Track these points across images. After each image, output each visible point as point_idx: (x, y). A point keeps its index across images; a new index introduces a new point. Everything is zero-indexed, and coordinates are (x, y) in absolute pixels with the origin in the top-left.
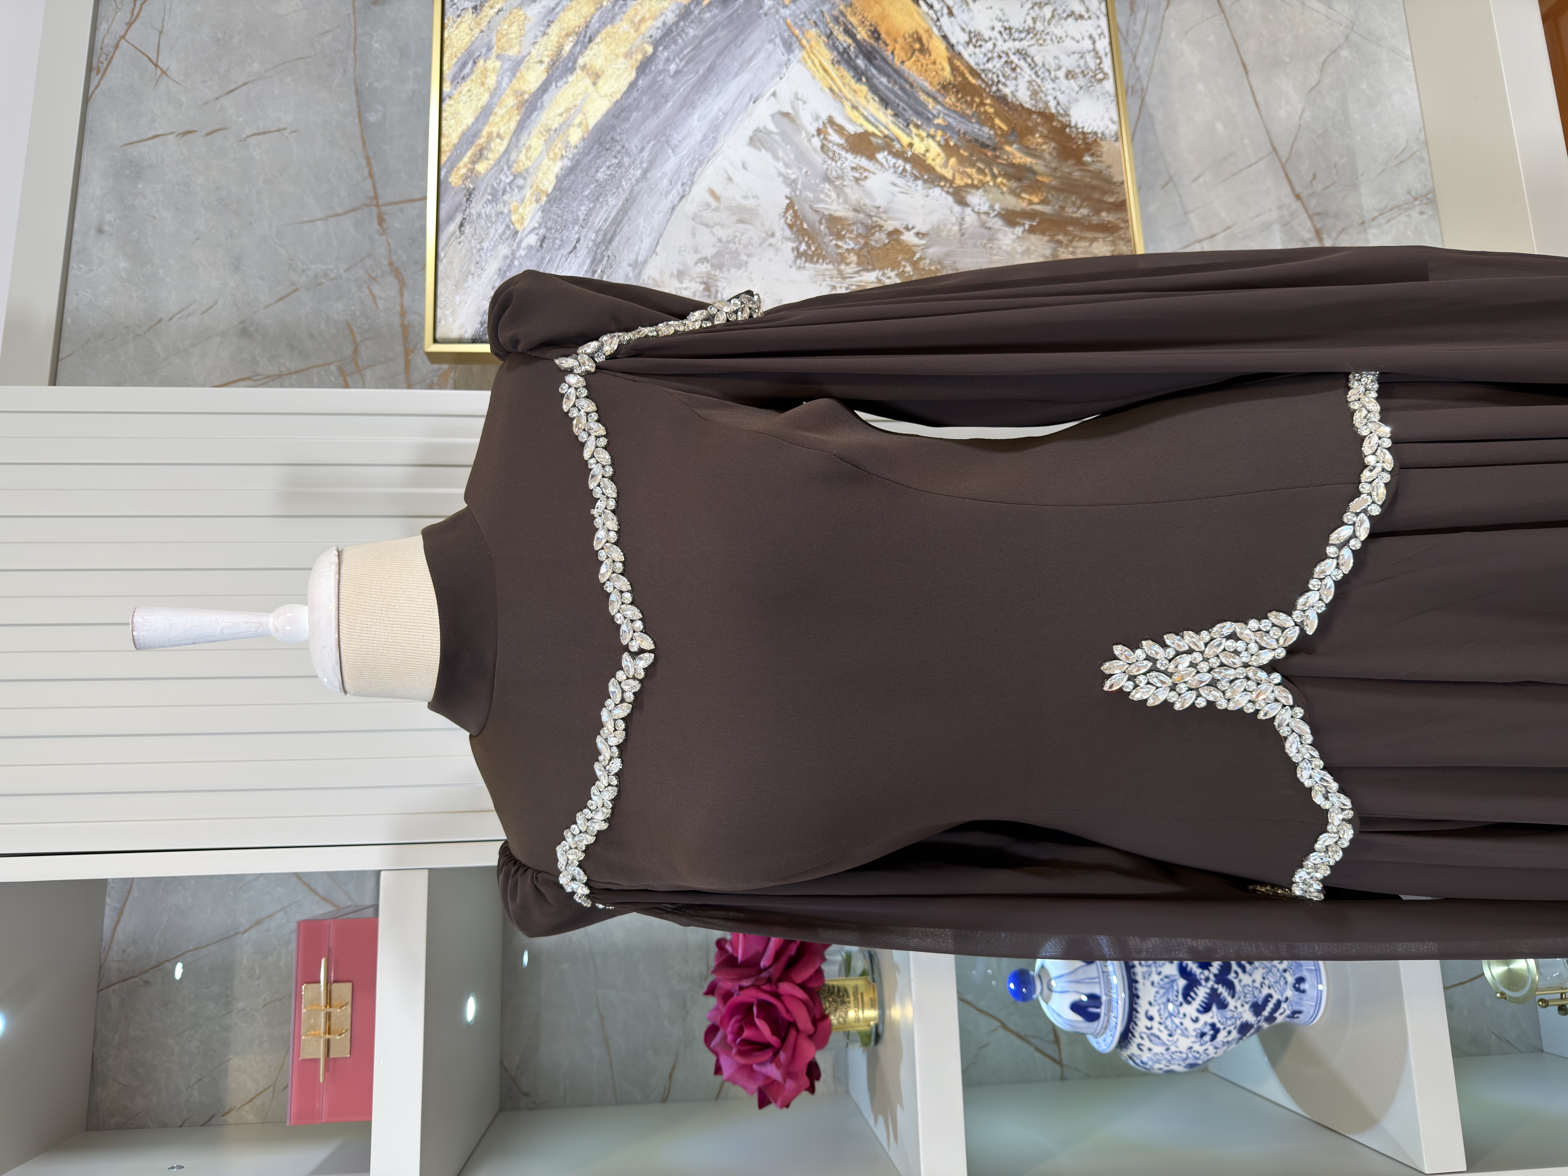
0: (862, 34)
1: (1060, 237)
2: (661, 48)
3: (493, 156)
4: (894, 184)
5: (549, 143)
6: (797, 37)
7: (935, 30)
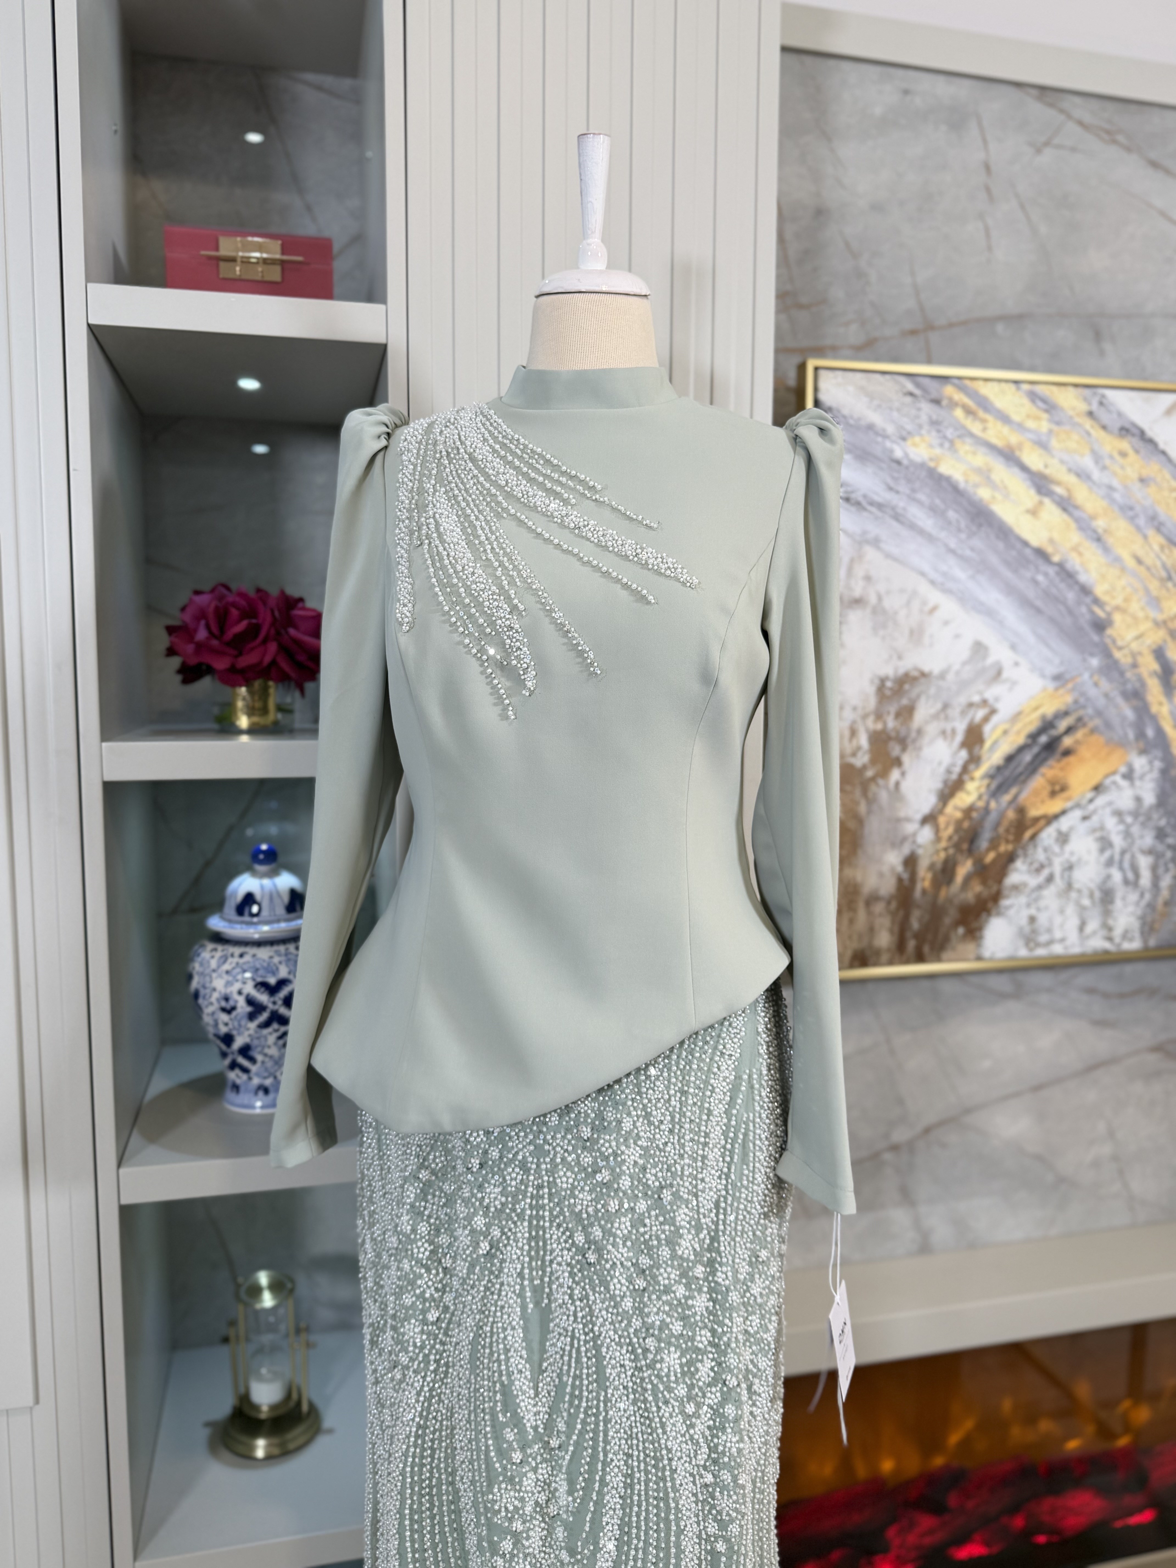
0: (1067, 741)
1: (894, 905)
2: (1056, 568)
3: (968, 423)
4: (940, 763)
5: (978, 471)
6: (1065, 685)
7: (1069, 804)
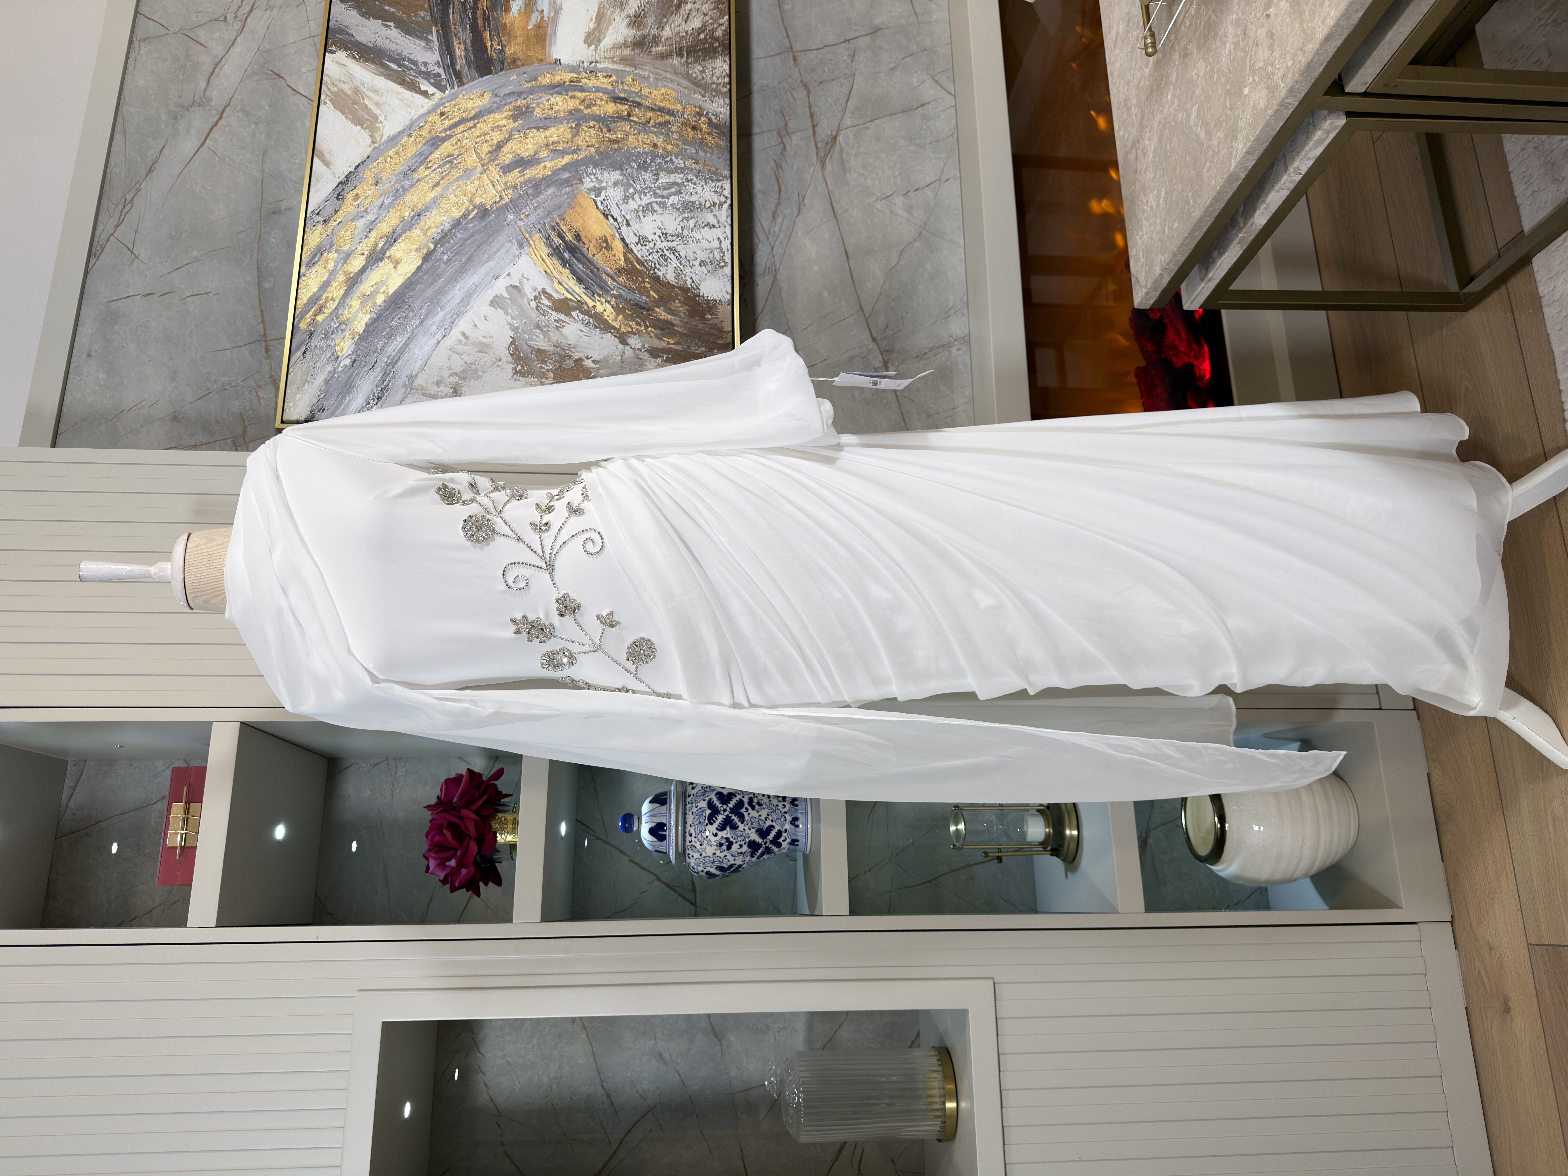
0: (569, 237)
2: (439, 245)
3: (327, 311)
4: (581, 331)
5: (363, 304)
6: (527, 239)
7: (617, 234)
